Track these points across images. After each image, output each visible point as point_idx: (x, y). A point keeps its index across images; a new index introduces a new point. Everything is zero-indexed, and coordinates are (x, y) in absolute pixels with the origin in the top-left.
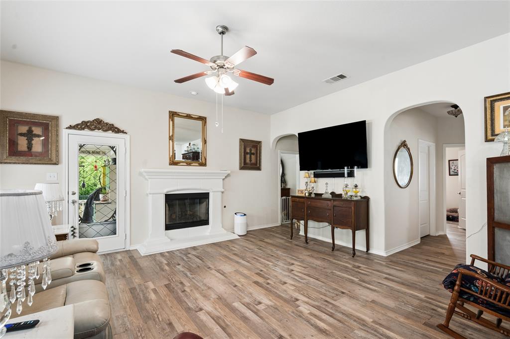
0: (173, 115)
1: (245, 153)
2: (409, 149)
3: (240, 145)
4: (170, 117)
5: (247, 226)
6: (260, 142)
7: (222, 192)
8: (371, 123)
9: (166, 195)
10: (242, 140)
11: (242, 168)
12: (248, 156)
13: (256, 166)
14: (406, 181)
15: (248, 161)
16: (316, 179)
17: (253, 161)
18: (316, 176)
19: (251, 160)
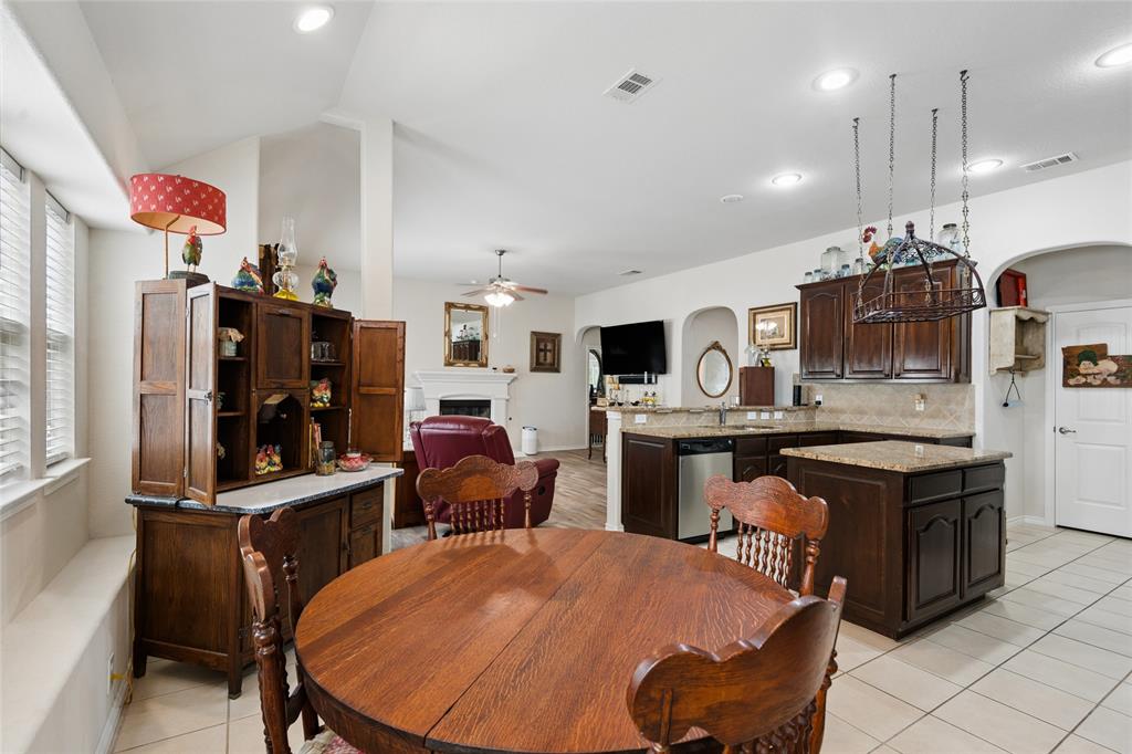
0: (449, 306)
1: (539, 350)
2: (724, 352)
3: (532, 340)
4: (446, 309)
5: (538, 444)
6: (559, 335)
7: (507, 400)
8: (670, 323)
9: (441, 401)
10: (533, 333)
11: (533, 370)
12: (542, 354)
13: (554, 367)
14: (721, 390)
15: (542, 360)
16: (621, 386)
17: (549, 360)
18: (622, 381)
19: (545, 360)
